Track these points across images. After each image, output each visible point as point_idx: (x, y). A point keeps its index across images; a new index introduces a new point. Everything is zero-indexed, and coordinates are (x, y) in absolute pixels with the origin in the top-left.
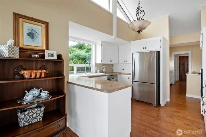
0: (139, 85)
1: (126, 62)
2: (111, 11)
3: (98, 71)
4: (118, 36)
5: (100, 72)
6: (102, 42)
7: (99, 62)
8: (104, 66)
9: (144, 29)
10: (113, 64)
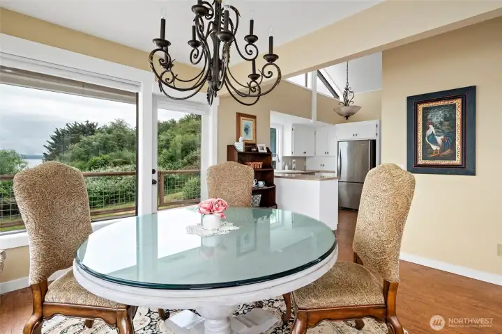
0: (348, 186)
1: (327, 155)
2: (309, 86)
3: (287, 167)
4: (318, 119)
5: (289, 169)
6: (294, 125)
7: (288, 153)
8: (294, 160)
9: (353, 114)
10: (305, 158)
